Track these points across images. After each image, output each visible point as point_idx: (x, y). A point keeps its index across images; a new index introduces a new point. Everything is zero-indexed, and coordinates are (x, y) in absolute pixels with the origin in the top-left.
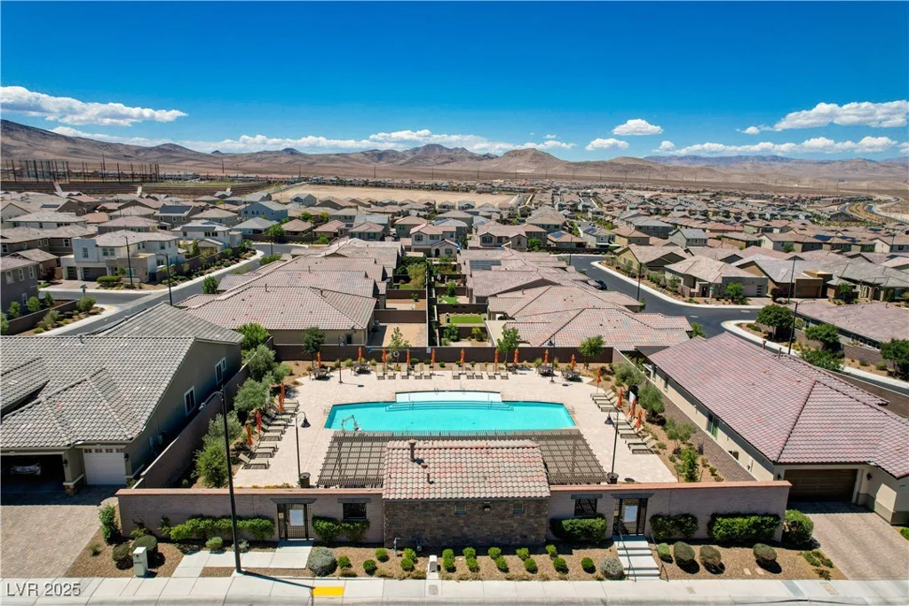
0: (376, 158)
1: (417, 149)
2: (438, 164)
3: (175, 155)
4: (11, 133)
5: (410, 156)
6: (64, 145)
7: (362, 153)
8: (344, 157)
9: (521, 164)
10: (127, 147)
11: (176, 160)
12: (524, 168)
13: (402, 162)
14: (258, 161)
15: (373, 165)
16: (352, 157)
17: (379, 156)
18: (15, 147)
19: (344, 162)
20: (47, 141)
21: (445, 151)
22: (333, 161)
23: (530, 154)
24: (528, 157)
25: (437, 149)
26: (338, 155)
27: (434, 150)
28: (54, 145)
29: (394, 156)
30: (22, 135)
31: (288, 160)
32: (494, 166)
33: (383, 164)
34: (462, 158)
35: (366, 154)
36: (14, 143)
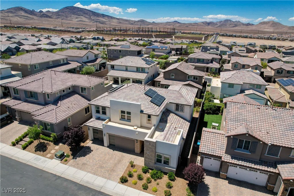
0: (207, 25)
1: (221, 21)
2: (231, 27)
3: (145, 23)
4: (104, 17)
5: (219, 24)
6: (116, 21)
7: (202, 22)
8: (196, 24)
9: (267, 27)
10: (132, 21)
11: (146, 25)
12: (268, 29)
13: (217, 26)
14: (169, 25)
15: (207, 27)
16: (199, 24)
17: (209, 24)
18: (106, 22)
19: (197, 26)
20: (112, 19)
21: (232, 22)
22: (194, 25)
23: (271, 23)
24: (270, 24)
25: (229, 21)
26: (194, 23)
27: (228, 22)
28: (114, 20)
29: (214, 24)
30: (106, 18)
31: (179, 25)
32: (254, 28)
33: (210, 27)
34: (240, 25)
35: (204, 23)
36: (106, 20)
